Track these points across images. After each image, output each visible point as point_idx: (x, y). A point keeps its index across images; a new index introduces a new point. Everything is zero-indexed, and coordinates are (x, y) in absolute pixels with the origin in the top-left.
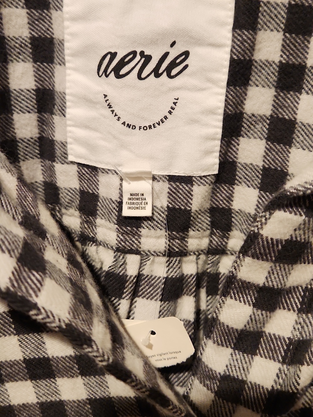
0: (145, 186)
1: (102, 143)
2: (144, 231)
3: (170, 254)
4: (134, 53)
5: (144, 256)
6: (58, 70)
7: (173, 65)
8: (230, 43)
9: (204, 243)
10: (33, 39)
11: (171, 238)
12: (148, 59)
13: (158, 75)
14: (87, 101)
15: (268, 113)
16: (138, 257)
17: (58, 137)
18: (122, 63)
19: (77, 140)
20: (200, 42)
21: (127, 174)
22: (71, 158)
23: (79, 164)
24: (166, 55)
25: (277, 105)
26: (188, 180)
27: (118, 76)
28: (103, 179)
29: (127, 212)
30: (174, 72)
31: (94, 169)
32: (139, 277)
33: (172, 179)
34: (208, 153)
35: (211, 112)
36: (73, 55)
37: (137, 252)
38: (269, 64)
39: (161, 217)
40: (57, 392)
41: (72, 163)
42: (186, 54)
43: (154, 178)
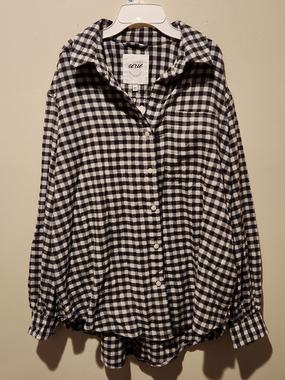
0: (136, 86)
1: (129, 79)
2: (136, 94)
3: (141, 98)
4: (134, 64)
5: (137, 99)
6: (122, 68)
7: (140, 66)
8: (149, 62)
9: (147, 97)
10: (117, 63)
11: (141, 95)
12: (136, 65)
13: (138, 68)
14: (127, 72)
15: (156, 73)
16: (135, 99)
17: (121, 79)
18: (132, 66)
19: (125, 79)
20: (144, 62)
21: (133, 84)
22: (123, 83)
23: (125, 84)
24: (139, 64)
25: (157, 72)
26: (143, 85)
27: (132, 68)
28: (129, 85)
29: (133, 90)
30: (140, 67)
31: (128, 84)
32: (136, 102)
33: (141, 85)
34: (147, 80)
35: (147, 73)
36: (124, 65)
37: (135, 98)
38: (155, 65)
39: (139, 91)
40: (123, 122)
41: (124, 84)
42: (142, 64)
43: (138, 85)
